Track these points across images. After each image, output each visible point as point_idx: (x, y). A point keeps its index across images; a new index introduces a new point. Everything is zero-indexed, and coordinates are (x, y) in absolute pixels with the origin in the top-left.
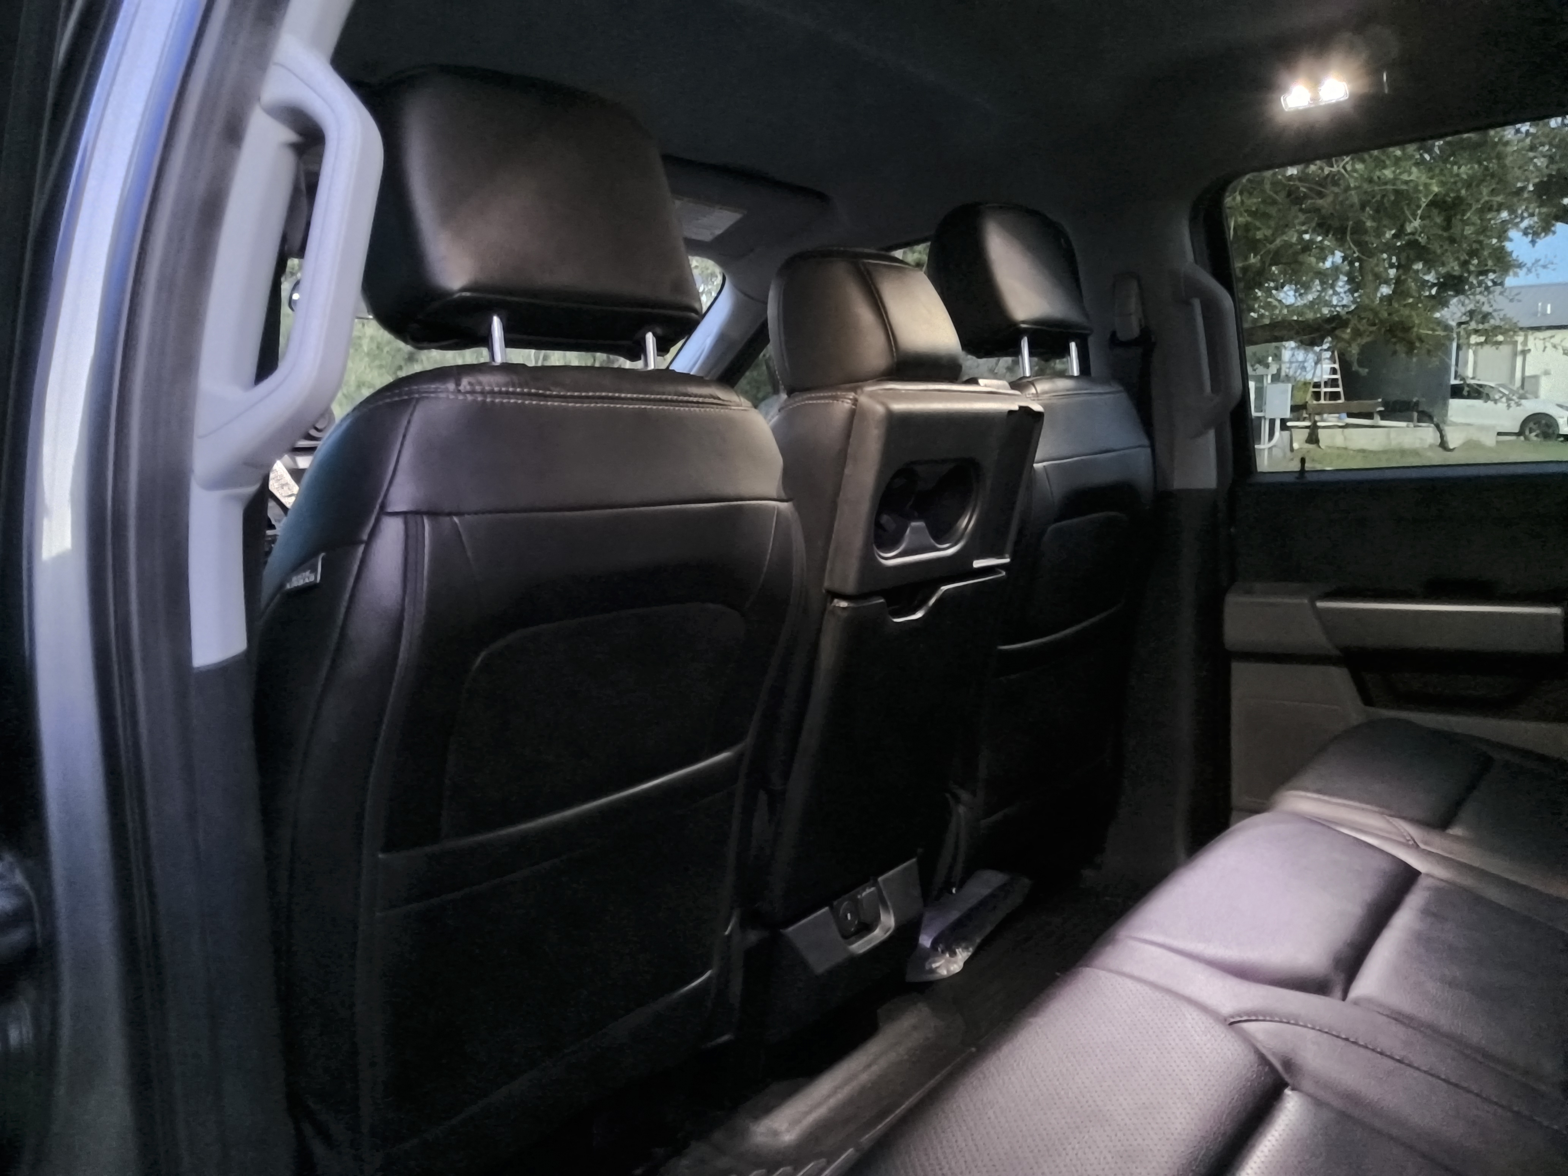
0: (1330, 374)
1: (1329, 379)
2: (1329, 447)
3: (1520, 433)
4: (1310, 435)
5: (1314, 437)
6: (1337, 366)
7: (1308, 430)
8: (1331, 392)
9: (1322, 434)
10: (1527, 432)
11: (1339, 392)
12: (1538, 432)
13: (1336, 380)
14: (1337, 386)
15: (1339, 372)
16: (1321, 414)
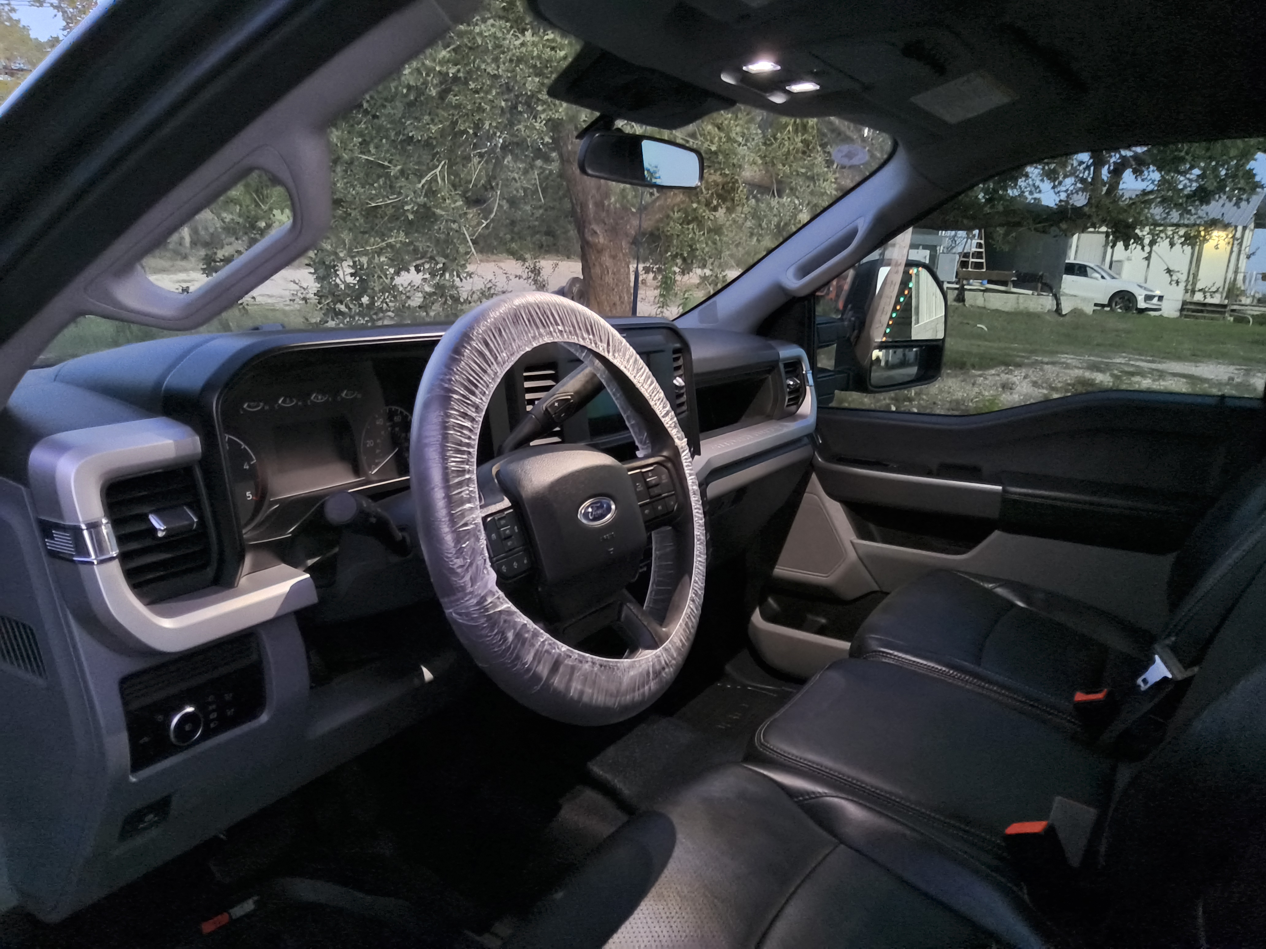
0: (977, 248)
1: (976, 252)
2: (972, 306)
3: (1109, 305)
4: (958, 295)
5: (961, 297)
6: (982, 242)
7: (956, 292)
8: (976, 262)
9: (968, 295)
10: (1114, 305)
11: (982, 263)
12: (1121, 305)
13: (981, 252)
14: (982, 258)
15: (984, 246)
16: (968, 279)
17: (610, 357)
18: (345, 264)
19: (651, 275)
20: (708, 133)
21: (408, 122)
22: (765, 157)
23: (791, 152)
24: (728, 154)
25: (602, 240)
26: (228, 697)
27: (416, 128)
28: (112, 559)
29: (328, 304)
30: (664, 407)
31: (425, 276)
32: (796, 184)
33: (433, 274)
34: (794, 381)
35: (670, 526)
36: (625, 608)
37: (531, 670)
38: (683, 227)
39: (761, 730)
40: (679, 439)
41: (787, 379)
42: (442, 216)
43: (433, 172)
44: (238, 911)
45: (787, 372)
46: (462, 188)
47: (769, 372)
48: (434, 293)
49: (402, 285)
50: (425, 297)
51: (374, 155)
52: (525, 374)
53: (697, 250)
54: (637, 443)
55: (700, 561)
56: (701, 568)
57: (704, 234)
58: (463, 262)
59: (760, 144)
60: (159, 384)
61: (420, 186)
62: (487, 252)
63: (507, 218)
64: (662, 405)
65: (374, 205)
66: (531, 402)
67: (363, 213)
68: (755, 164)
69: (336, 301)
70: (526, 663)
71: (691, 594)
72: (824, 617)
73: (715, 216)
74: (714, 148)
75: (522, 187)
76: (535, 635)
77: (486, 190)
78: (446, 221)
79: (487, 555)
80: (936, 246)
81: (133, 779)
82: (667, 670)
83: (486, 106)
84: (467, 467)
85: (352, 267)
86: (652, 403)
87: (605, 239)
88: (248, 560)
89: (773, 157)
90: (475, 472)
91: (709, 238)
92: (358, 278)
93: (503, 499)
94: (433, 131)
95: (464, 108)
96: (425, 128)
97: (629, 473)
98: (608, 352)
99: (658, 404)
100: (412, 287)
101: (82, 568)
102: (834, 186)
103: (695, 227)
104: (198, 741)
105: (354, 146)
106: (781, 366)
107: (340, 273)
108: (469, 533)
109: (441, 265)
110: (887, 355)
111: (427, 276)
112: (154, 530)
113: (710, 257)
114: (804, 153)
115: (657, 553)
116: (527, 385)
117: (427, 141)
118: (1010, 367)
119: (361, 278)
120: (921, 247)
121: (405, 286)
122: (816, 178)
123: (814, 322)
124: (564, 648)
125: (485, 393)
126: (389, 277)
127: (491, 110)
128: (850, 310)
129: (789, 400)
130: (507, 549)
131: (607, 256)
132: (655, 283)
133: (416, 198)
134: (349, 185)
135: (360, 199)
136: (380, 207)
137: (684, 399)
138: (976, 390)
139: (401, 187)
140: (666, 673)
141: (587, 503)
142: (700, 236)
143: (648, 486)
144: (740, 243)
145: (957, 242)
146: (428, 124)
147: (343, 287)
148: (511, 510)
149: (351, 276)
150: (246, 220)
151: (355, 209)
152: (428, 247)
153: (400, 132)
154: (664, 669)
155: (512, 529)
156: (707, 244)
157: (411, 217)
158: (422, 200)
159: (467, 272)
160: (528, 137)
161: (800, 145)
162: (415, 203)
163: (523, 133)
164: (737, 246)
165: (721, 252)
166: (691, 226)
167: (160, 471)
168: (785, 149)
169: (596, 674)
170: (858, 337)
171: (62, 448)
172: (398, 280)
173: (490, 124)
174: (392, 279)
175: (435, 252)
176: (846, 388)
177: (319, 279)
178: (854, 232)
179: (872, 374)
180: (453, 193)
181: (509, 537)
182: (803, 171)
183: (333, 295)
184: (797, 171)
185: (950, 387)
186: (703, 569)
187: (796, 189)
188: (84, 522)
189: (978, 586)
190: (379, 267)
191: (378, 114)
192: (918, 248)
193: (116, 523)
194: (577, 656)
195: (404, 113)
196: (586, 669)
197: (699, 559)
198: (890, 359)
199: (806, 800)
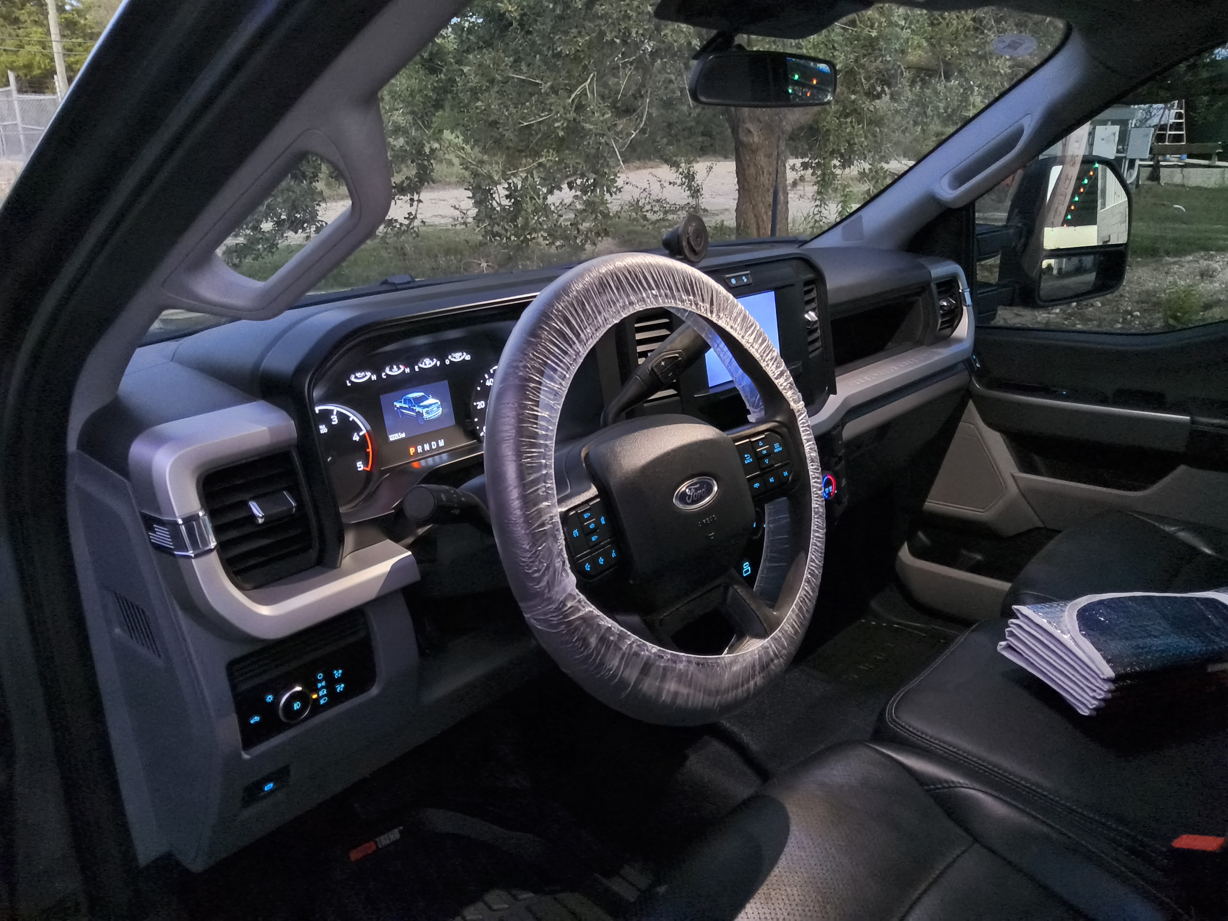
0: (1175, 119)
1: (1174, 123)
2: (1168, 184)
4: (1152, 173)
5: (1155, 175)
6: (1183, 111)
7: (1150, 169)
8: (1174, 135)
9: (1164, 172)
11: (1183, 135)
13: (1181, 123)
14: (1182, 130)
15: (1184, 117)
16: (1164, 155)
17: (714, 319)
18: (500, 188)
19: (810, 171)
20: (869, 18)
21: (557, 37)
22: (932, 38)
23: (960, 31)
24: (889, 39)
25: (756, 139)
26: (338, 674)
27: (565, 43)
28: (211, 551)
29: (485, 227)
30: (777, 367)
31: (576, 194)
32: (965, 65)
33: (584, 192)
34: (948, 301)
35: (784, 496)
36: (731, 591)
37: (617, 675)
38: (840, 121)
39: (894, 702)
40: (795, 402)
41: (940, 300)
42: (591, 130)
43: (583, 85)
44: (384, 840)
45: (940, 293)
46: (611, 100)
47: (919, 294)
48: (584, 210)
49: (554, 204)
50: (576, 215)
51: (526, 73)
52: (636, 325)
53: (856, 144)
54: (748, 407)
55: (818, 537)
56: (818, 544)
57: (863, 127)
58: (613, 177)
59: (926, 25)
60: (257, 365)
61: (570, 101)
62: (644, 159)
63: (663, 122)
64: (774, 366)
65: (525, 124)
66: (644, 354)
67: (516, 133)
68: (920, 47)
69: (492, 224)
70: (610, 670)
71: (806, 575)
72: (980, 552)
73: (875, 107)
74: (874, 34)
75: (679, 87)
76: (622, 637)
77: (636, 98)
78: (596, 135)
79: (566, 556)
80: (1128, 120)
81: (246, 756)
82: (776, 661)
83: (631, 13)
84: (544, 461)
85: (507, 189)
86: (763, 364)
87: (759, 138)
88: (350, 539)
89: (940, 39)
90: (553, 466)
91: (869, 131)
92: (513, 200)
93: (590, 487)
94: (580, 44)
95: (610, 17)
96: (572, 42)
97: (736, 444)
98: (712, 312)
99: (770, 365)
100: (563, 205)
101: (181, 562)
102: (1008, 63)
103: (854, 120)
104: (306, 718)
105: (506, 65)
106: (933, 286)
107: (496, 196)
108: (545, 534)
109: (592, 181)
110: (1060, 263)
111: (579, 193)
112: (253, 517)
113: (870, 151)
114: (976, 29)
115: (771, 526)
116: (639, 336)
117: (575, 55)
118: (1211, 252)
119: (516, 199)
120: (1110, 123)
121: (557, 204)
122: (988, 57)
123: (974, 232)
124: (655, 649)
125: (565, 376)
126: (541, 197)
127: (637, 17)
128: (1017, 215)
129: (942, 323)
130: (591, 545)
131: (762, 155)
132: (814, 178)
133: (566, 114)
134: (502, 106)
135: (513, 120)
136: (532, 125)
137: (818, 333)
138: (1170, 279)
139: (551, 104)
140: (775, 665)
141: (687, 483)
142: (859, 129)
143: (758, 458)
144: (907, 128)
145: (1153, 114)
146: (575, 37)
147: (498, 209)
148: (598, 500)
149: (507, 199)
150: (412, 148)
151: (508, 130)
152: (577, 163)
153: (550, 47)
154: (772, 660)
155: (598, 522)
156: (866, 137)
157: (561, 134)
158: (572, 115)
159: (617, 187)
160: (675, 41)
161: (970, 23)
162: (565, 119)
163: (669, 38)
164: (904, 132)
165: (880, 145)
166: (849, 120)
167: (256, 458)
168: (953, 29)
169: (692, 674)
170: (1026, 245)
171: (160, 441)
172: (550, 199)
173: (637, 32)
174: (545, 198)
175: (585, 168)
176: (1011, 303)
177: (477, 204)
178: (1019, 133)
179: (1042, 284)
180: (602, 106)
181: (593, 532)
182: (974, 50)
183: (490, 217)
184: (967, 51)
185: (1140, 278)
186: (821, 545)
187: (966, 70)
188: (180, 517)
189: (1159, 530)
190: (531, 188)
191: (531, 29)
192: (1106, 124)
193: (212, 514)
194: (669, 656)
195: (553, 27)
196: (680, 670)
197: (817, 534)
198: (1064, 266)
199: (939, 789)
